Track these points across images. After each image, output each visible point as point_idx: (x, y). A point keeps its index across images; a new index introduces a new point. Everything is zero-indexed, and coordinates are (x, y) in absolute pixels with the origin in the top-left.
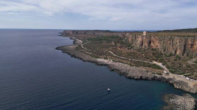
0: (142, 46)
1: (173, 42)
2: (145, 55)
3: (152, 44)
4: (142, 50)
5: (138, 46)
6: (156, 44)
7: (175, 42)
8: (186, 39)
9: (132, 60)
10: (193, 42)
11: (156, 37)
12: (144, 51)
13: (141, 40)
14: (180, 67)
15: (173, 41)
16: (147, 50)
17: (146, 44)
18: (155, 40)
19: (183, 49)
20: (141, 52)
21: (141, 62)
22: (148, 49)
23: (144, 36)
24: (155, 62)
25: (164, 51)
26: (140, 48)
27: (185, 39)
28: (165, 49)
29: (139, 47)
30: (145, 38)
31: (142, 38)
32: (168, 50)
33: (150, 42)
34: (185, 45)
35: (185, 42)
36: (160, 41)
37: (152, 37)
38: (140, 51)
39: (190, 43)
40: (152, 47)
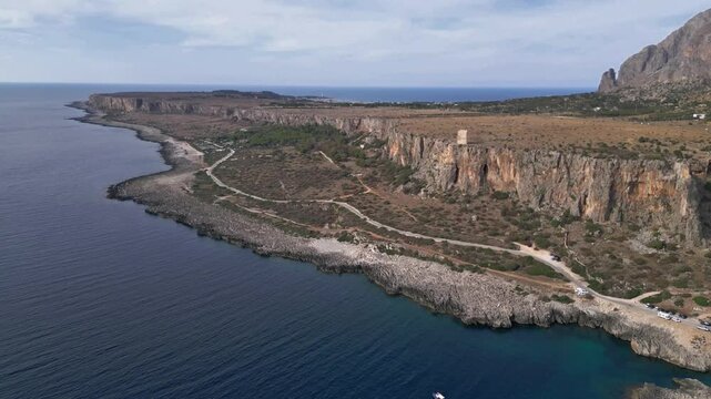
0: (455, 181)
1: (569, 173)
2: (478, 219)
3: (491, 176)
4: (461, 199)
5: (441, 180)
6: (506, 176)
7: (576, 174)
8: (616, 167)
9: (446, 244)
10: (637, 176)
11: (507, 152)
12: (469, 202)
13: (452, 160)
14: (616, 266)
15: (568, 168)
16: (476, 197)
17: (469, 176)
18: (502, 161)
19: (606, 197)
20: (459, 203)
21: (481, 249)
22: (480, 194)
23: (461, 146)
24: (526, 250)
25: (541, 201)
26: (449, 187)
27: (613, 165)
28: (543, 196)
29: (443, 184)
30: (465, 154)
31: (455, 156)
32: (551, 199)
33: (485, 169)
34: (612, 187)
35: (612, 175)
36: (521, 167)
37: (493, 152)
38: (453, 202)
39: (627, 179)
40: (492, 184)
